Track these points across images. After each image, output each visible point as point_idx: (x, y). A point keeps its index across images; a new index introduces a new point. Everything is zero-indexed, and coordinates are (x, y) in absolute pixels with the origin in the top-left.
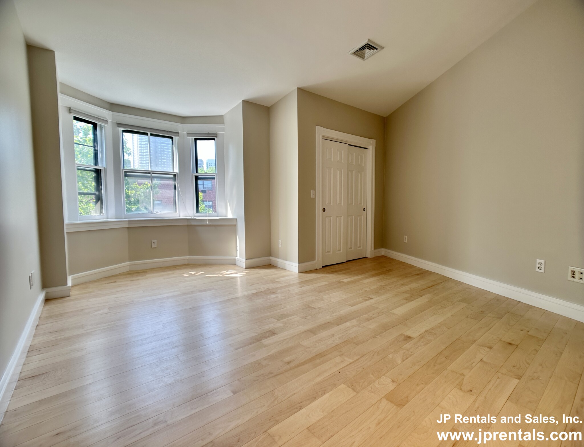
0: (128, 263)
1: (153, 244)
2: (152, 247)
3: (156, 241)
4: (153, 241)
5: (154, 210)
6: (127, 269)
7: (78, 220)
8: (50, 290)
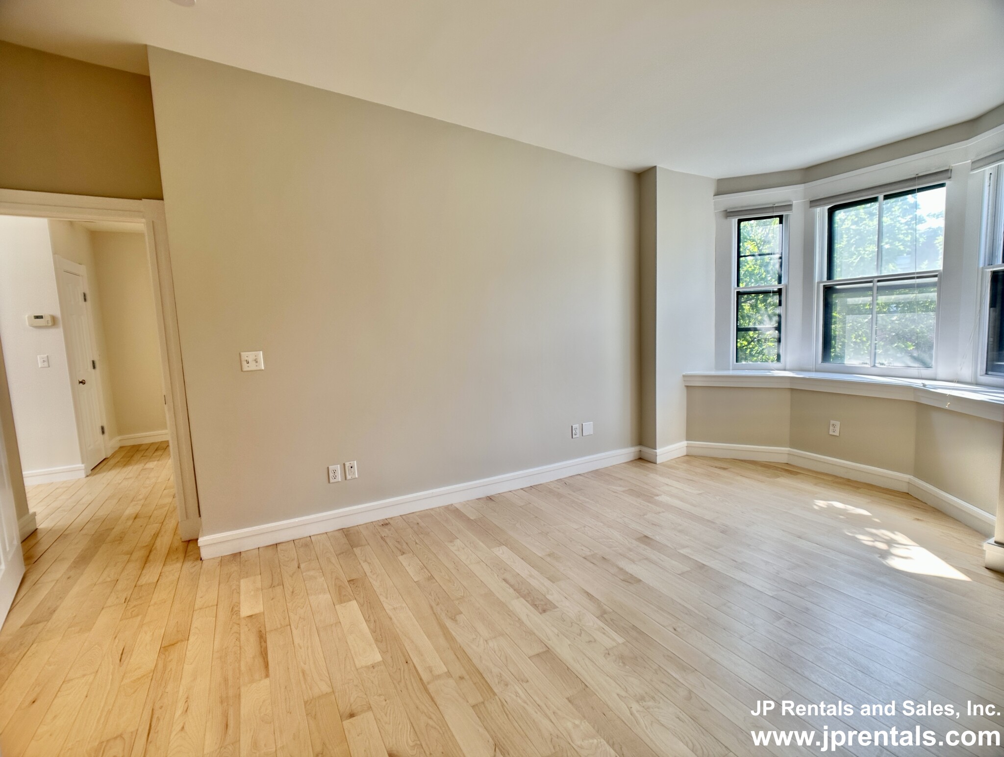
0: (786, 449)
1: (831, 428)
2: (830, 433)
3: (838, 424)
4: (832, 422)
5: (877, 358)
6: (784, 459)
7: (729, 370)
8: (645, 449)
